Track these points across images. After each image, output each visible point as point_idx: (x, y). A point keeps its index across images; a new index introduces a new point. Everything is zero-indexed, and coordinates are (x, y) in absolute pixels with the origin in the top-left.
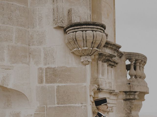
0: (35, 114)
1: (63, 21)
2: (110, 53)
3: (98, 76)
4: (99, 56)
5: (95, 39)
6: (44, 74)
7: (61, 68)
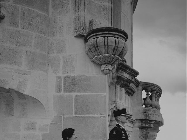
0: (51, 124)
1: (84, 30)
2: (128, 77)
3: (116, 99)
4: (118, 80)
5: (117, 46)
6: (63, 82)
7: (81, 76)
